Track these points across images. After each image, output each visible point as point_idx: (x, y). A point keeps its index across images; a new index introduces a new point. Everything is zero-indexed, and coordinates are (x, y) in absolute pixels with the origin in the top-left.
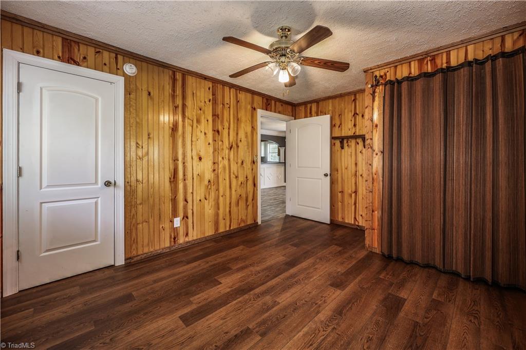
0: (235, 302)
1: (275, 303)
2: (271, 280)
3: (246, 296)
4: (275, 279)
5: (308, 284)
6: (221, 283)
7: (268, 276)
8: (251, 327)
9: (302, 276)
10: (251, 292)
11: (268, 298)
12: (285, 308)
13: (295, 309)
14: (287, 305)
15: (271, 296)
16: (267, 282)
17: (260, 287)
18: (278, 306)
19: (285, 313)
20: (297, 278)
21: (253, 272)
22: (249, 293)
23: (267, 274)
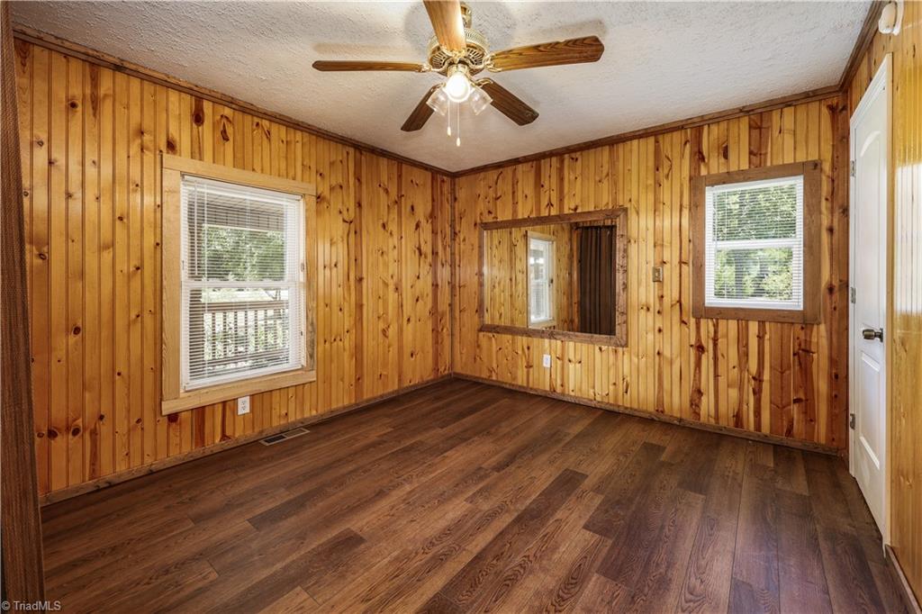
0: (533, 497)
1: (471, 500)
2: (487, 547)
3: (521, 507)
4: (479, 549)
5: (409, 541)
6: (586, 527)
7: (498, 557)
8: (496, 473)
9: (416, 563)
10: (516, 514)
11: (485, 506)
12: (455, 495)
13: (442, 495)
14: (454, 499)
15: (480, 511)
16: (495, 539)
17: (504, 526)
18: (466, 497)
19: (457, 489)
20: (429, 555)
21: (537, 566)
22: (519, 512)
23: (501, 563)
